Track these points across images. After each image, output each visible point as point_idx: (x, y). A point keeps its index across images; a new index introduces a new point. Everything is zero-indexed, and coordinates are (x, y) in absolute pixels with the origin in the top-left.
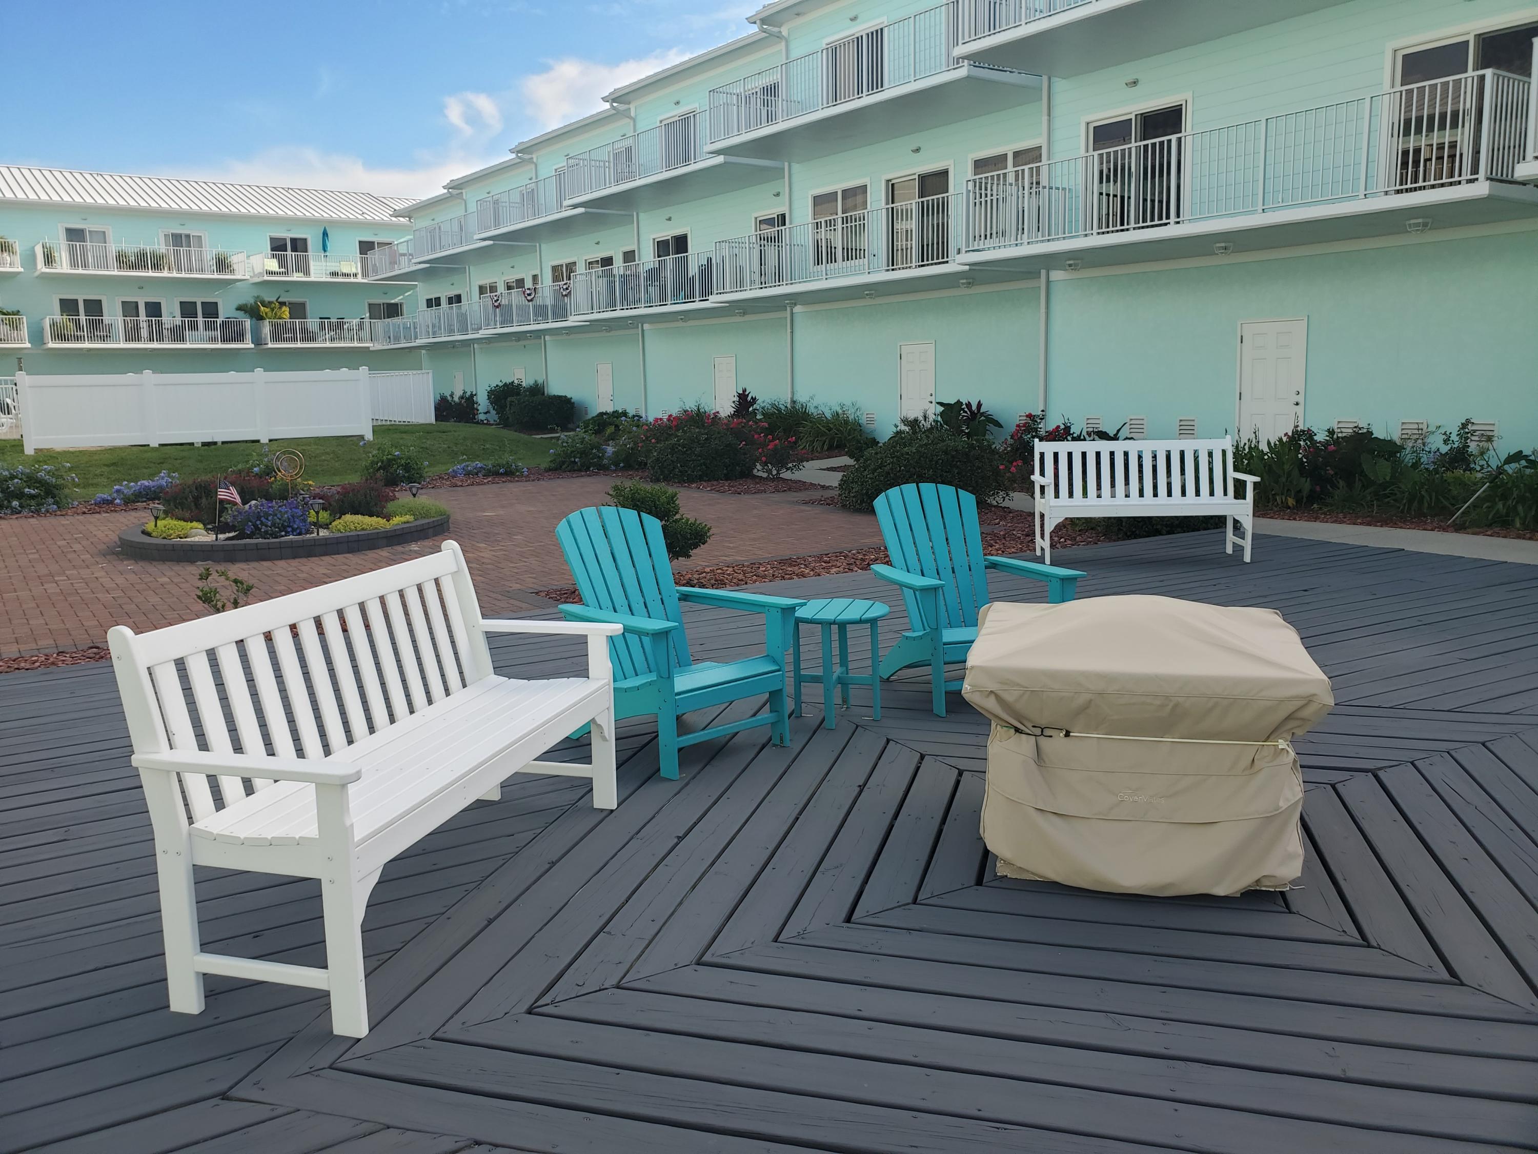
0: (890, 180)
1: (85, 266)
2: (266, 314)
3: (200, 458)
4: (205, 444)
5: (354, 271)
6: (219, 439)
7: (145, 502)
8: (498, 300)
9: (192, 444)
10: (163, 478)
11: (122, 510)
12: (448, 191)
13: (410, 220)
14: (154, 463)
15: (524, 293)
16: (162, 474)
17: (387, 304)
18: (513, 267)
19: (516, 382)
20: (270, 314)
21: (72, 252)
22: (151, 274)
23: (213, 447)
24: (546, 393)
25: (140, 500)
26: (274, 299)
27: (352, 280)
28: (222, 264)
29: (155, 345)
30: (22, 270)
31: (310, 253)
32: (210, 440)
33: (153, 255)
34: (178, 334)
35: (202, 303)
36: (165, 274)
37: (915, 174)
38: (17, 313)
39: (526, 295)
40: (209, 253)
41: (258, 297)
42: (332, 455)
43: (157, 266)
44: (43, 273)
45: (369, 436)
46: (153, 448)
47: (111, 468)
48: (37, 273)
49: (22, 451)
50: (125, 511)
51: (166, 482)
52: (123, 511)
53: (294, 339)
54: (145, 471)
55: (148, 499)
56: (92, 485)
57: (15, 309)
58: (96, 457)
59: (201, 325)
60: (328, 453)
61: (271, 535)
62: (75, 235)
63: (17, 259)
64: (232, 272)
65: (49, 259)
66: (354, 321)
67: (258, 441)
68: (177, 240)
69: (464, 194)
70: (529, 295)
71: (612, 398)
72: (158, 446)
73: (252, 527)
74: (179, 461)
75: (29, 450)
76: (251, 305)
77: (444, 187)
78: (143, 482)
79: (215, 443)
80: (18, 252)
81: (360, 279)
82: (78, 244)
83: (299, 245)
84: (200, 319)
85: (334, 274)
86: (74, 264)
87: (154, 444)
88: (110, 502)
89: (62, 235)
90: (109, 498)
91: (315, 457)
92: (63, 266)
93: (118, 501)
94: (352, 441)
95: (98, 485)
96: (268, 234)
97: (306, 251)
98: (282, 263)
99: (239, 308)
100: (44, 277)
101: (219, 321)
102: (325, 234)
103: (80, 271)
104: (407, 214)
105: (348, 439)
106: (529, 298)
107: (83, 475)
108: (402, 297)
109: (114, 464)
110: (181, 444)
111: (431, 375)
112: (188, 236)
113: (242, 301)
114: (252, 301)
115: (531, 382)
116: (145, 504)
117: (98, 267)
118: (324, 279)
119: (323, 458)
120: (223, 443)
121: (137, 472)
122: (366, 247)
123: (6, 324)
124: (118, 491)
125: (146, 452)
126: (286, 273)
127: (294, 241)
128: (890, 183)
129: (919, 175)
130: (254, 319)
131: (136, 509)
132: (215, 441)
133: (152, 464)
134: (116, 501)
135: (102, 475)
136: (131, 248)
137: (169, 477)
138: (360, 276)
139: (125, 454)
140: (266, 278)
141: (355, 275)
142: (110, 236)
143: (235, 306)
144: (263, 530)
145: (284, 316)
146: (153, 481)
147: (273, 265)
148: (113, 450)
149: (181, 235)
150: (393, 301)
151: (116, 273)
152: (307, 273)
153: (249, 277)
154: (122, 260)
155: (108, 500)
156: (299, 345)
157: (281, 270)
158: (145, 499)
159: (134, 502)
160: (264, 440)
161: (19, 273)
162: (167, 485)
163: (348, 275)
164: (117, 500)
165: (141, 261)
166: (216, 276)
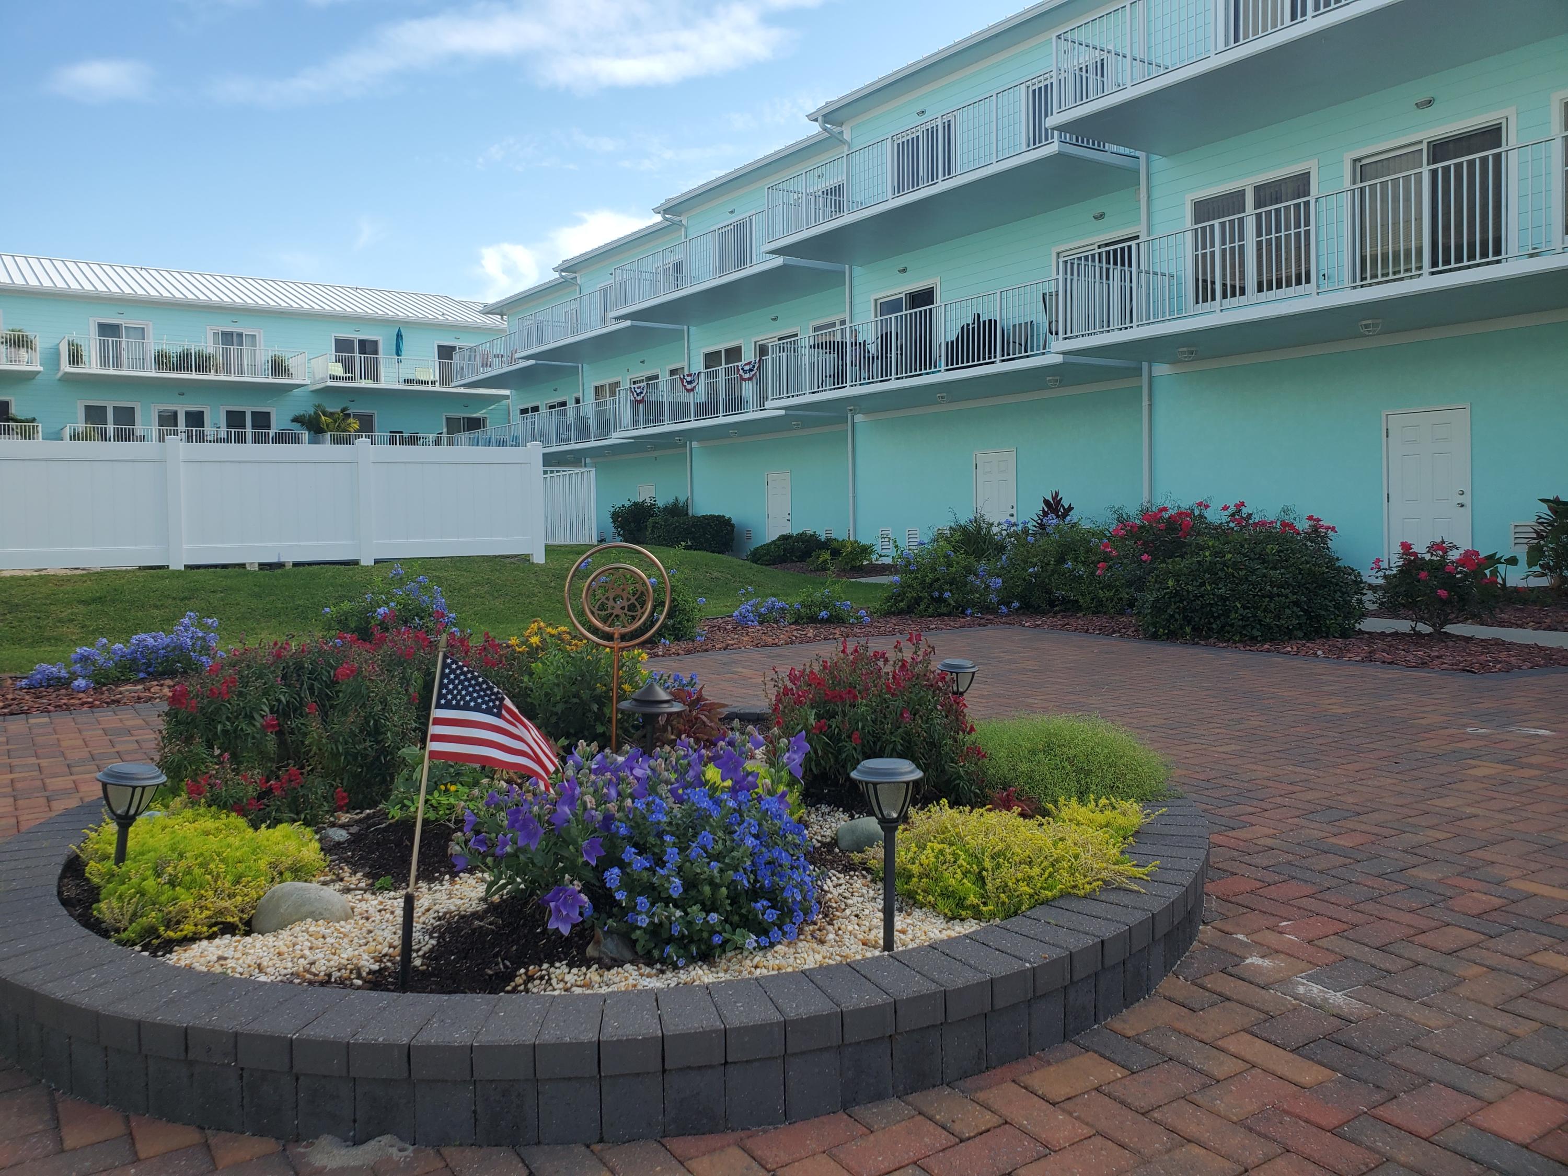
0: (1360, 160)
1: (118, 364)
3: (257, 590)
4: (262, 566)
5: (432, 378)
6: (289, 558)
7: (142, 681)
8: (641, 393)
9: (243, 566)
10: (186, 628)
11: (83, 704)
12: (560, 275)
13: (502, 319)
14: (174, 599)
15: (682, 380)
16: (186, 621)
17: (468, 419)
18: (643, 362)
19: (648, 500)
20: (332, 426)
21: (103, 347)
22: (194, 376)
23: (280, 571)
24: (690, 514)
25: (134, 677)
26: (339, 410)
27: (430, 388)
28: (278, 367)
30: (41, 369)
31: (381, 356)
32: (274, 559)
33: (199, 355)
35: (252, 411)
36: (211, 376)
37: (1421, 142)
38: (33, 420)
39: (685, 384)
40: (264, 353)
41: (319, 406)
42: (486, 588)
43: (200, 368)
44: (66, 373)
45: (539, 558)
46: (174, 572)
47: (92, 607)
48: (60, 374)
50: (92, 706)
51: (192, 638)
52: (85, 709)
54: (156, 612)
55: (149, 674)
56: (49, 639)
57: (30, 417)
58: (68, 587)
59: (249, 437)
60: (478, 583)
61: (683, 943)
62: (108, 330)
63: (37, 357)
64: (290, 375)
65: (75, 357)
66: (431, 436)
67: (356, 563)
68: (227, 337)
69: (578, 279)
70: (690, 383)
71: (789, 517)
72: (183, 569)
73: (584, 897)
74: (219, 595)
76: (310, 416)
77: (555, 270)
78: (143, 636)
79: (281, 565)
80: (38, 349)
81: (437, 388)
82: (110, 340)
83: (368, 347)
84: (249, 430)
85: (407, 381)
86: (104, 363)
87: (177, 565)
88: (61, 683)
89: (94, 331)
90: (64, 673)
91: (459, 590)
92: (92, 366)
93: (81, 682)
94: (512, 563)
95: (60, 640)
96: (333, 335)
97: (377, 354)
98: (348, 366)
99: (296, 420)
100: (68, 379)
101: (272, 433)
102: (399, 336)
103: (111, 371)
104: (498, 311)
105: (507, 561)
106: (689, 387)
107: (34, 621)
108: (484, 411)
109: (100, 600)
110: (224, 566)
111: (593, 473)
112: (240, 335)
113: (299, 412)
114: (311, 411)
115: (671, 500)
116: (140, 687)
117: (131, 367)
118: (397, 386)
119: (473, 591)
120: (296, 565)
121: (140, 614)
122: (446, 352)
123: (17, 433)
124: (84, 659)
125: (162, 578)
126: (352, 379)
127: (362, 343)
128: (1358, 165)
129: (1429, 143)
130: (312, 432)
131: (118, 701)
132: (282, 560)
133: (170, 601)
134: (76, 683)
135: (73, 620)
136: (173, 348)
137: (200, 625)
138: (437, 384)
139: (122, 581)
140: (330, 383)
141: (434, 383)
142: (150, 333)
143: (291, 417)
144: (643, 921)
146: (168, 632)
147: (338, 370)
148: (102, 575)
149: (232, 334)
150: (475, 416)
151: (153, 374)
152: (376, 379)
153: (309, 382)
154: (161, 360)
155: (59, 678)
157: (348, 375)
158: (142, 675)
159: (118, 682)
160: (367, 561)
161: (38, 372)
162: (193, 645)
163: (426, 383)
164: (80, 679)
165: (184, 361)
166: (271, 380)
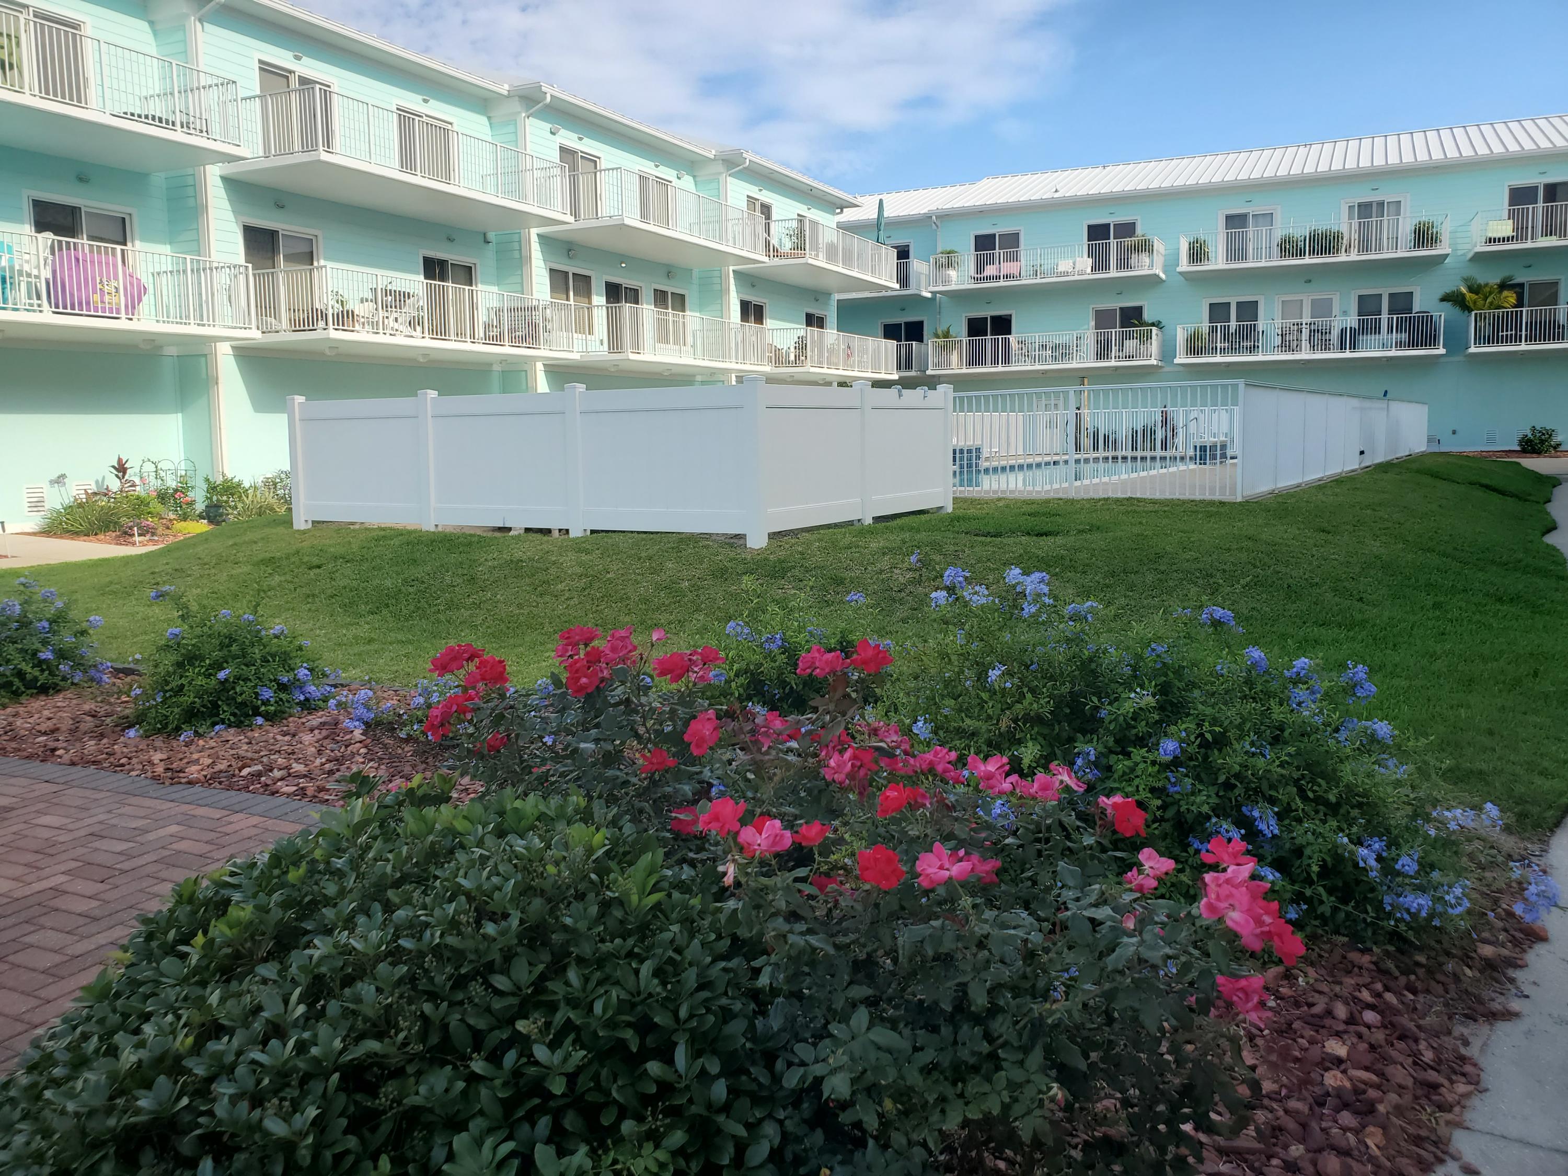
1: (1243, 258)
2: (1475, 303)
20: (1480, 302)
21: (1230, 241)
28: (1424, 237)
29: (1348, 354)
30: (1162, 271)
34: (1350, 339)
35: (1390, 295)
40: (1408, 223)
44: (1188, 272)
49: (291, 523)
53: (1517, 339)
62: (1235, 221)
63: (1157, 258)
64: (1438, 244)
65: (1198, 255)
68: (1366, 210)
75: (301, 522)
80: (1159, 250)
82: (1238, 232)
83: (1559, 192)
86: (1229, 257)
89: (1221, 224)
92: (1218, 261)
96: (1508, 183)
100: (1188, 277)
103: (1237, 265)
117: (1257, 257)
127: (1550, 188)
136: (1300, 230)
142: (1278, 217)
143: (1439, 295)
145: (1506, 305)
149: (1371, 204)
151: (1278, 262)
154: (1288, 247)
156: (1523, 347)
161: (1157, 275)
